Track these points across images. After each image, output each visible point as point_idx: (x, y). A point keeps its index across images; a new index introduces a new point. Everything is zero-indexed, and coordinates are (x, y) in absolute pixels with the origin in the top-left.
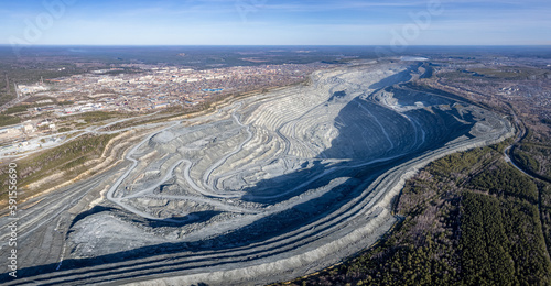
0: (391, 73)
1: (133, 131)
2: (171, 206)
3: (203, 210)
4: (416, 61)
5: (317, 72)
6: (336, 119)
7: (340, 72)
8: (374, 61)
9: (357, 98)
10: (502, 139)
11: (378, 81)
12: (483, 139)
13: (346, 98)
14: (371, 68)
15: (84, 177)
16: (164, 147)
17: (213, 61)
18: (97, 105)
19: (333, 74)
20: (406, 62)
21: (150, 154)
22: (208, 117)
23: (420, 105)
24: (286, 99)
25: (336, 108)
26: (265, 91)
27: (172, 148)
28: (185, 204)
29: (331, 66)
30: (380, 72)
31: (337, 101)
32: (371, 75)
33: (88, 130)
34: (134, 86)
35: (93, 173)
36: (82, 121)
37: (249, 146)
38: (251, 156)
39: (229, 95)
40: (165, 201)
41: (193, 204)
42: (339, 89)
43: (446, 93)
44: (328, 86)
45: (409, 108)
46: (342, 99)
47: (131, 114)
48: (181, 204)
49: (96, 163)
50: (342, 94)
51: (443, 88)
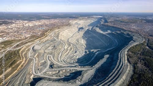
0: (93, 21)
1: (25, 47)
2: (61, 72)
3: (74, 71)
4: (99, 17)
5: (71, 21)
6: (83, 37)
7: (77, 21)
8: (87, 18)
9: (88, 30)
10: (143, 42)
11: (89, 24)
12: (138, 42)
13: (84, 30)
14: (86, 20)
15: (20, 68)
16: (40, 51)
17: (32, 18)
18: (4, 38)
19: (76, 22)
20: (96, 18)
21: (36, 55)
22: (46, 39)
23: (109, 31)
24: (66, 30)
25: (82, 33)
26: (59, 28)
27: (42, 51)
28: (66, 71)
29: (74, 19)
30: (89, 21)
31: (81, 31)
32: (87, 22)
33: (8, 49)
34: (12, 29)
35: (22, 66)
36: (3, 46)
37: (66, 47)
38: (68, 51)
39: (48, 30)
40: (58, 71)
41: (69, 70)
42: (80, 26)
43: (116, 28)
44: (76, 26)
45: (107, 33)
46: (83, 30)
47: (20, 40)
48: (64, 71)
49: (21, 62)
50: (82, 28)
51: (114, 26)
